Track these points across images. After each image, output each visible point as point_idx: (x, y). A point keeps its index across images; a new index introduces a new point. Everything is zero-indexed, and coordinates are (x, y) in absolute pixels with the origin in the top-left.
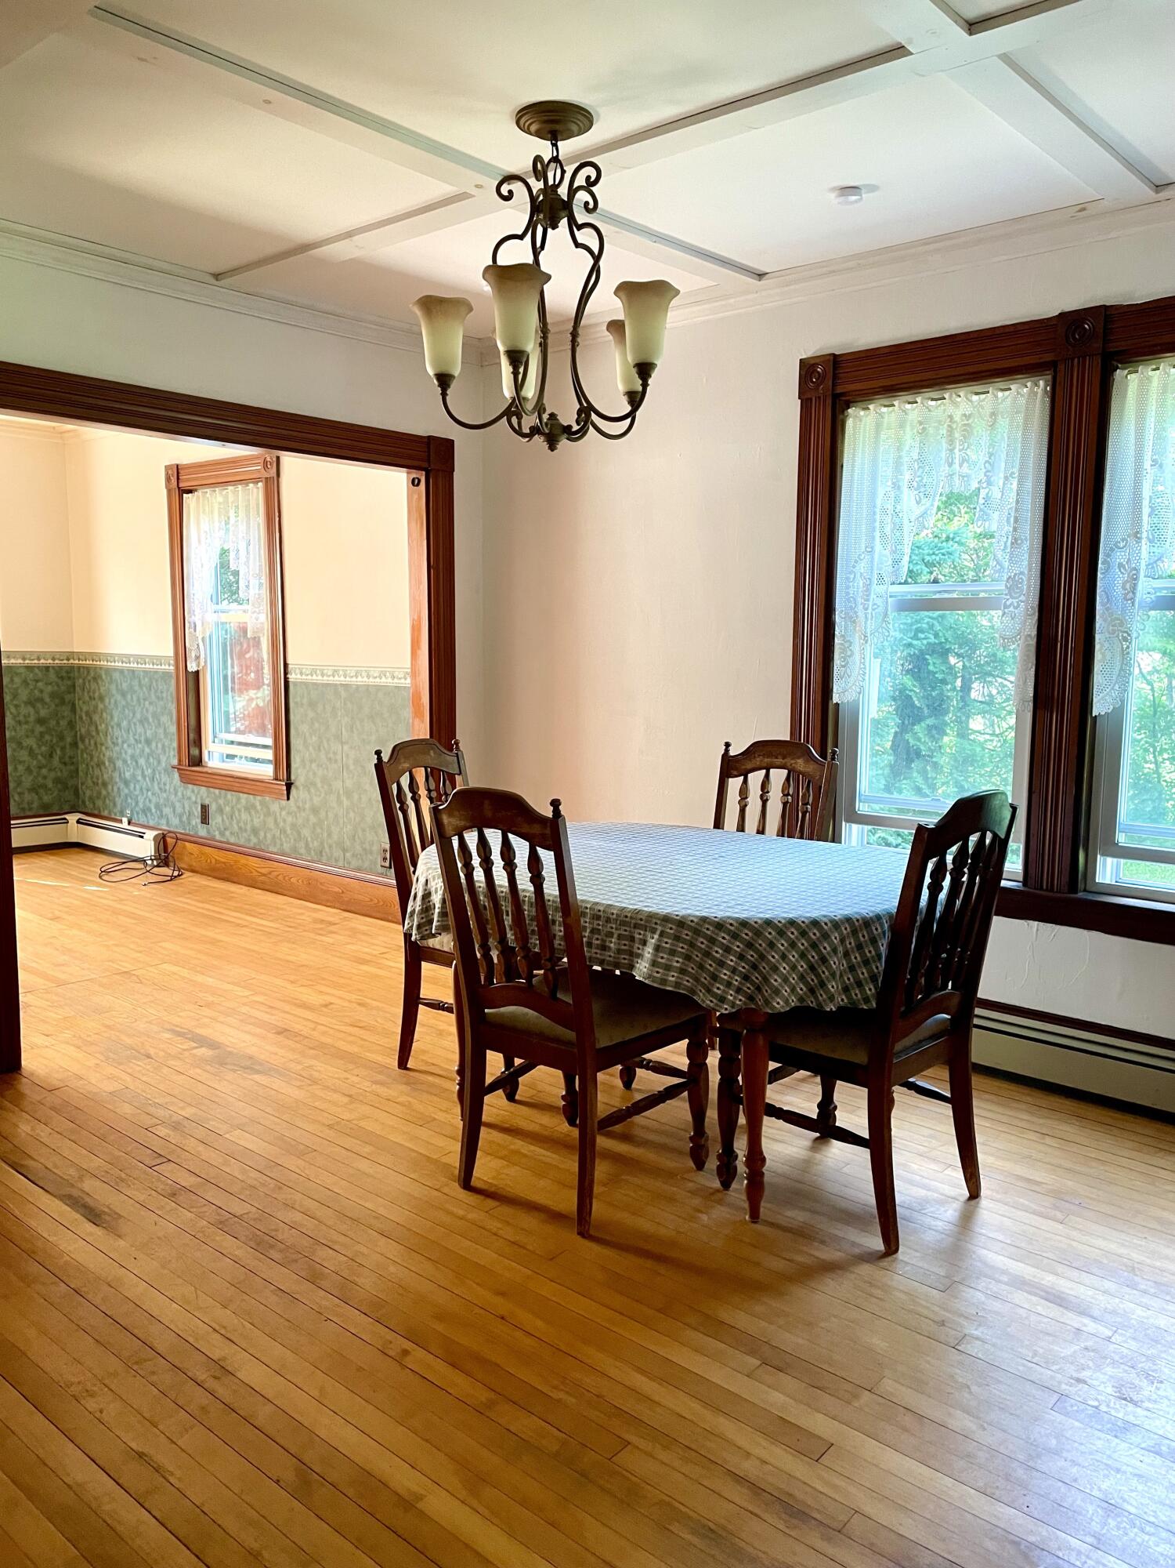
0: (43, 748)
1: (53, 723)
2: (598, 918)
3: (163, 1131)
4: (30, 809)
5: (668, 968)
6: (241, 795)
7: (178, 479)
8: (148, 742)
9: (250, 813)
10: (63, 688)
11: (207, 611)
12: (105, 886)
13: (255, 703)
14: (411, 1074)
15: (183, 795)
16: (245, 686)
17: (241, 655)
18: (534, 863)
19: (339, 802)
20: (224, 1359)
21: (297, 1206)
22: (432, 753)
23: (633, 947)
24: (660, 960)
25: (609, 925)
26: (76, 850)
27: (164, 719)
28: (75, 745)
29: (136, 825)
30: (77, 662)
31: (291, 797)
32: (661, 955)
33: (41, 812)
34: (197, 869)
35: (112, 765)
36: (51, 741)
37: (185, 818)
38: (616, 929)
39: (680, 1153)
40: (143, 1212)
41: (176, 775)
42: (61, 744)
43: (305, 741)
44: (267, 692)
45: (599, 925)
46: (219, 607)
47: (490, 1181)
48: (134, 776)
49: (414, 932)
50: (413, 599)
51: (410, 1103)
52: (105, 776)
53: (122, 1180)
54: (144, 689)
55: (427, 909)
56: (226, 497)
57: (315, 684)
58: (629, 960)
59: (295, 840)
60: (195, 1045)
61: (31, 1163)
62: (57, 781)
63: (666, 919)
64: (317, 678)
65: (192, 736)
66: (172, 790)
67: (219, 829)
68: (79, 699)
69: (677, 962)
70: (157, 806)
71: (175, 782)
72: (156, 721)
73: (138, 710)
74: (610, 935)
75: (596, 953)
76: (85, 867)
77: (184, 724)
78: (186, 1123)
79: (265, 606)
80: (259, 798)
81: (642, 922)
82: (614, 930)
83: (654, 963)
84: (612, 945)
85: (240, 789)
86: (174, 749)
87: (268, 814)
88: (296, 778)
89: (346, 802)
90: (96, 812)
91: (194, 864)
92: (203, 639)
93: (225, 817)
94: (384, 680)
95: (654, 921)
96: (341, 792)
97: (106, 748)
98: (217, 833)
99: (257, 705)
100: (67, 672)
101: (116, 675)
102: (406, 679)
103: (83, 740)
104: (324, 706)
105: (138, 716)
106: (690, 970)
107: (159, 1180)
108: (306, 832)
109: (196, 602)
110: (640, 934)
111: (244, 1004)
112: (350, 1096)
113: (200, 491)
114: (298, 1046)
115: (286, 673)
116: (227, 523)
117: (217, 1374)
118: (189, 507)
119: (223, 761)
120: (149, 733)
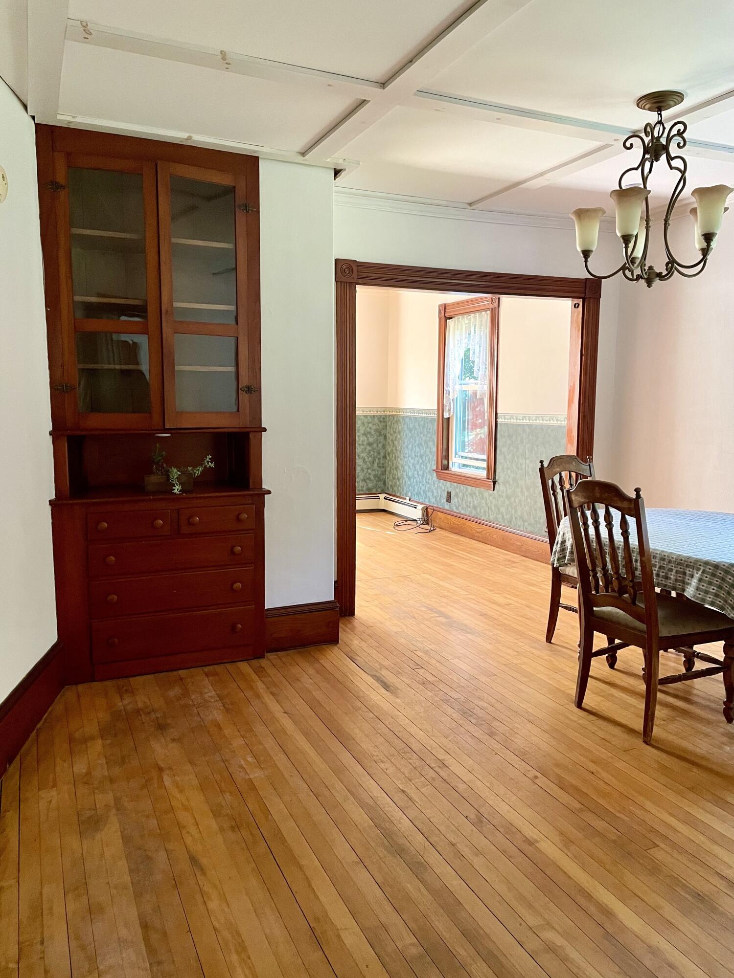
0: (370, 458)
1: (375, 445)
2: (664, 560)
3: (420, 654)
4: (362, 490)
5: (707, 592)
6: (468, 486)
7: (445, 311)
8: (421, 456)
9: (472, 497)
10: (381, 427)
11: (456, 384)
12: (396, 532)
13: (479, 436)
14: (554, 646)
15: (438, 486)
16: (475, 426)
17: (474, 409)
18: (624, 524)
19: (522, 492)
20: (444, 760)
21: (485, 700)
22: (574, 463)
23: (685, 578)
24: (701, 587)
25: (671, 564)
26: (383, 513)
27: (430, 444)
28: (385, 457)
29: (413, 501)
30: (388, 413)
31: (495, 489)
32: (703, 584)
33: (367, 492)
34: (444, 527)
35: (403, 469)
36: (374, 455)
37: (438, 499)
38: (675, 567)
39: (717, 711)
40: (409, 689)
41: (435, 474)
42: (379, 457)
43: (505, 457)
44: (486, 430)
45: (664, 564)
46: (463, 382)
47: (593, 706)
48: (413, 474)
49: (556, 562)
50: (571, 374)
51: (550, 660)
52: (399, 474)
53: (400, 673)
54: (421, 427)
55: (563, 550)
56: (470, 320)
57: (513, 425)
58: (682, 586)
59: (496, 514)
60: (437, 615)
61: (358, 658)
62: (375, 476)
63: (707, 563)
64: (514, 421)
65: (444, 453)
66: (432, 483)
67: (456, 505)
68: (388, 433)
69: (713, 589)
70: (424, 491)
71: (434, 479)
72: (426, 445)
73: (417, 439)
74: (671, 570)
75: (662, 581)
76: (387, 522)
77: (440, 446)
78: (431, 651)
79: (487, 381)
80: (477, 489)
81: (691, 564)
82: (673, 568)
83: (697, 589)
84: (672, 576)
85: (468, 484)
86: (434, 461)
87: (483, 498)
88: (499, 478)
89: (526, 493)
90: (394, 494)
91: (441, 524)
92: (453, 400)
93: (459, 499)
94: (552, 422)
95: (699, 563)
96: (524, 487)
97: (401, 459)
98: (454, 508)
99: (480, 437)
100: (384, 419)
101: (407, 420)
102: (565, 421)
103: (389, 454)
104: (516, 437)
105: (417, 442)
106: (722, 595)
107: (417, 676)
108: (503, 510)
109: (451, 379)
110: (690, 571)
111: (464, 599)
112: (517, 652)
113: (456, 317)
114: (491, 623)
115: (496, 419)
116: (469, 334)
117: (441, 766)
118: (450, 326)
119: (460, 468)
120: (422, 451)
